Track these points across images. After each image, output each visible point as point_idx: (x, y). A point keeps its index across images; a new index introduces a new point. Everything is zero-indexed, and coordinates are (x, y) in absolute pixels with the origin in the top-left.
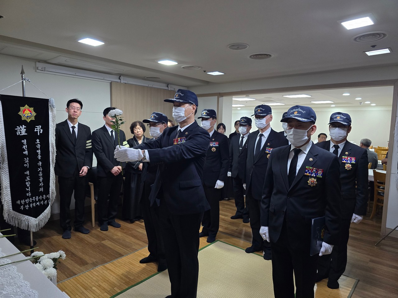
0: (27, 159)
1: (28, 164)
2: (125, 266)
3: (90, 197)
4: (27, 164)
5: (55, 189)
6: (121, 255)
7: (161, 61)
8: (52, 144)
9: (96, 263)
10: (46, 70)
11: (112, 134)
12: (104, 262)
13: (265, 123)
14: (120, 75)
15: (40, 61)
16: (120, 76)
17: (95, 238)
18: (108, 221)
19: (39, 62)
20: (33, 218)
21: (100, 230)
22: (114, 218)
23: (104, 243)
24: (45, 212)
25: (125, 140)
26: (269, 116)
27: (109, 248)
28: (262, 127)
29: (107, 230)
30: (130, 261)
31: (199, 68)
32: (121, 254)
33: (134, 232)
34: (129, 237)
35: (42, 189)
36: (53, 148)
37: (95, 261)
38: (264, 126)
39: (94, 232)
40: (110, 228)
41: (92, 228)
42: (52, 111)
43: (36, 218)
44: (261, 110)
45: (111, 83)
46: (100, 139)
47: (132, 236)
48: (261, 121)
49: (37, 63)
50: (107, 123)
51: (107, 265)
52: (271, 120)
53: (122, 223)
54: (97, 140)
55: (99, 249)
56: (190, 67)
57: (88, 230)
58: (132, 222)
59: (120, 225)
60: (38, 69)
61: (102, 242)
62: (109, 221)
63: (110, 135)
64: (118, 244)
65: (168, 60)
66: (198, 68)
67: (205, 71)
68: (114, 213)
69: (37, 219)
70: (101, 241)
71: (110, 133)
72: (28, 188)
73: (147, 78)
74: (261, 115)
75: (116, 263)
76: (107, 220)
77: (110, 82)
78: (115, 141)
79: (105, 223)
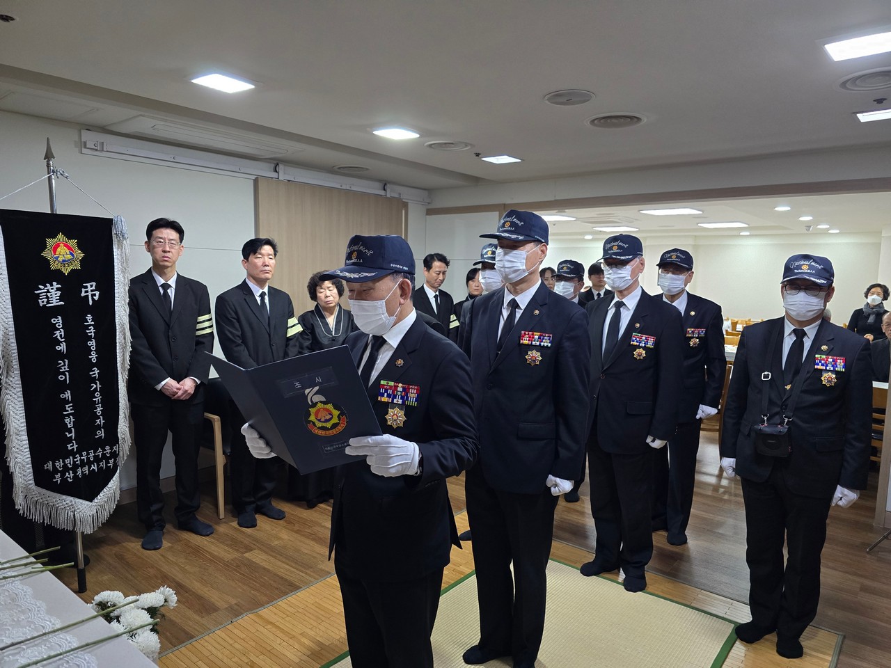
0: (64, 362)
1: (67, 374)
2: (305, 612)
3: (213, 448)
4: (65, 376)
5: (127, 430)
6: (294, 587)
7: (381, 129)
8: (122, 325)
9: (236, 607)
10: (105, 150)
11: (263, 300)
12: (256, 605)
13: (630, 278)
14: (276, 162)
15: (89, 127)
16: (278, 164)
17: (227, 545)
18: (254, 505)
19: (87, 130)
20: (84, 502)
21: (238, 527)
22: (269, 496)
23: (249, 558)
24: (109, 485)
25: (292, 315)
26: (637, 260)
27: (264, 568)
28: (623, 285)
29: (254, 525)
30: (317, 600)
31: (466, 146)
32: (292, 583)
33: (317, 528)
34: (307, 541)
35: (101, 433)
36: (124, 334)
37: (233, 601)
38: (628, 283)
39: (221, 529)
40: (261, 520)
41: (218, 521)
42: (121, 246)
43: (91, 501)
44: (620, 247)
45: (256, 181)
46: (236, 313)
47: (313, 540)
48: (620, 272)
49: (84, 133)
50: (250, 275)
51: (265, 612)
52: (641, 271)
53: (286, 507)
54: (229, 316)
55: (241, 574)
56: (445, 143)
57: (210, 526)
58: (311, 505)
59: (283, 512)
60: (85, 147)
61: (246, 555)
62: (259, 503)
63: (259, 302)
64: (284, 560)
65: (396, 127)
66: (464, 146)
67: (478, 155)
68: (269, 486)
69: (93, 503)
70: (243, 553)
71: (259, 300)
72: (70, 432)
73: (340, 168)
74: (622, 258)
75: (286, 606)
76: (253, 502)
77: (254, 177)
78: (269, 318)
79: (250, 508)
